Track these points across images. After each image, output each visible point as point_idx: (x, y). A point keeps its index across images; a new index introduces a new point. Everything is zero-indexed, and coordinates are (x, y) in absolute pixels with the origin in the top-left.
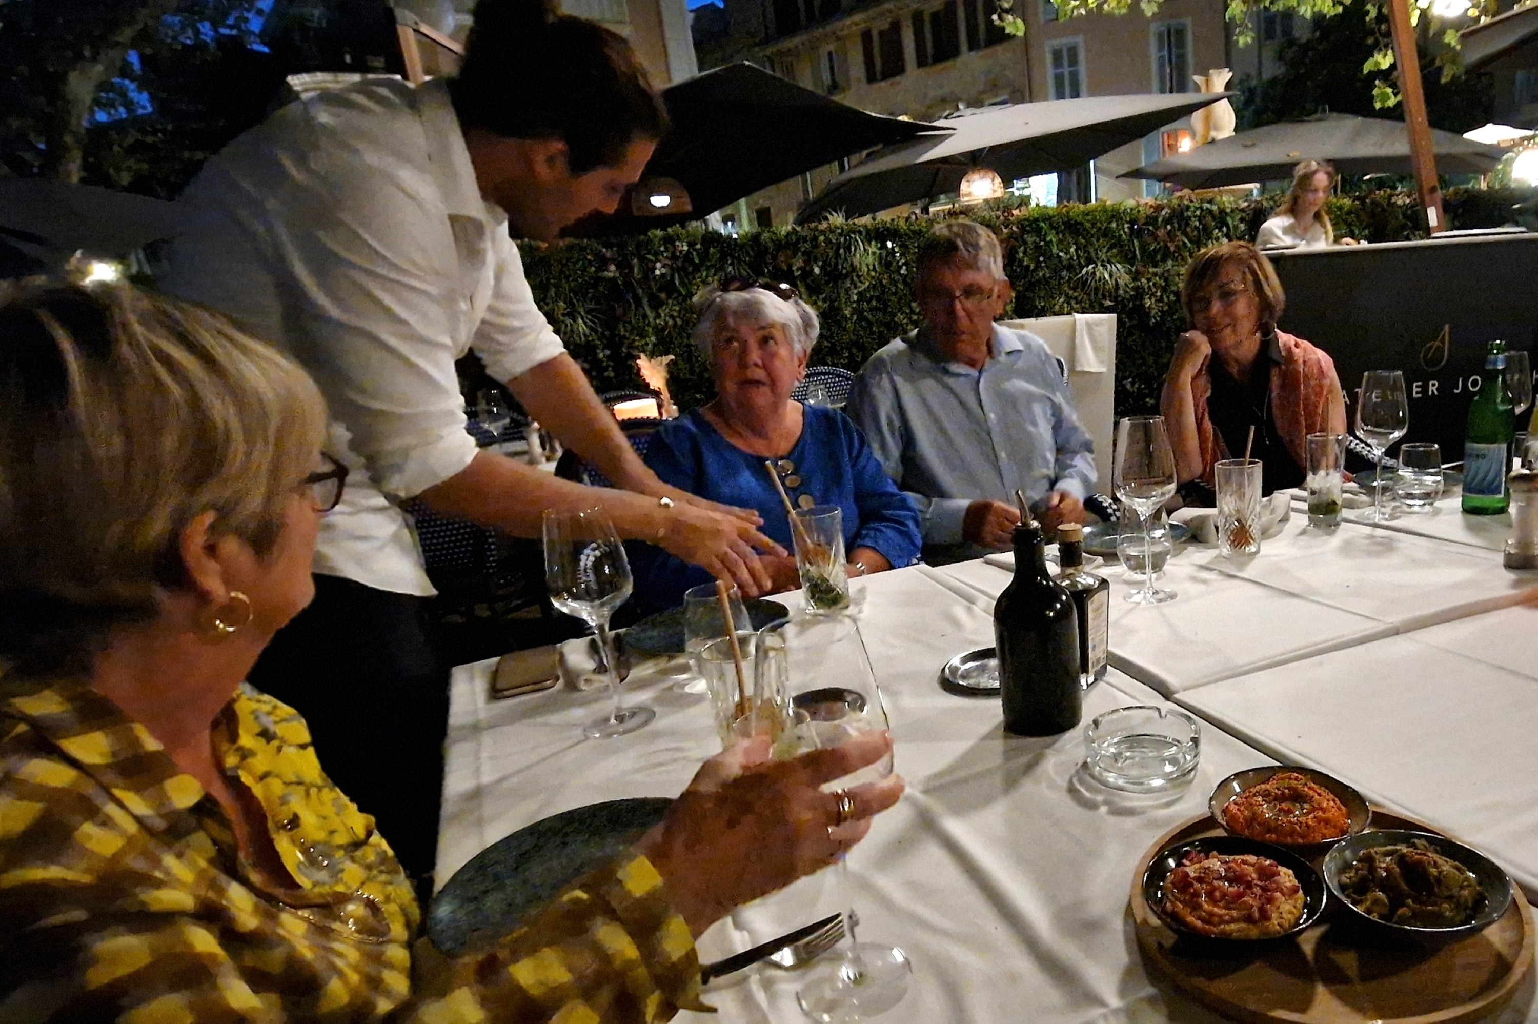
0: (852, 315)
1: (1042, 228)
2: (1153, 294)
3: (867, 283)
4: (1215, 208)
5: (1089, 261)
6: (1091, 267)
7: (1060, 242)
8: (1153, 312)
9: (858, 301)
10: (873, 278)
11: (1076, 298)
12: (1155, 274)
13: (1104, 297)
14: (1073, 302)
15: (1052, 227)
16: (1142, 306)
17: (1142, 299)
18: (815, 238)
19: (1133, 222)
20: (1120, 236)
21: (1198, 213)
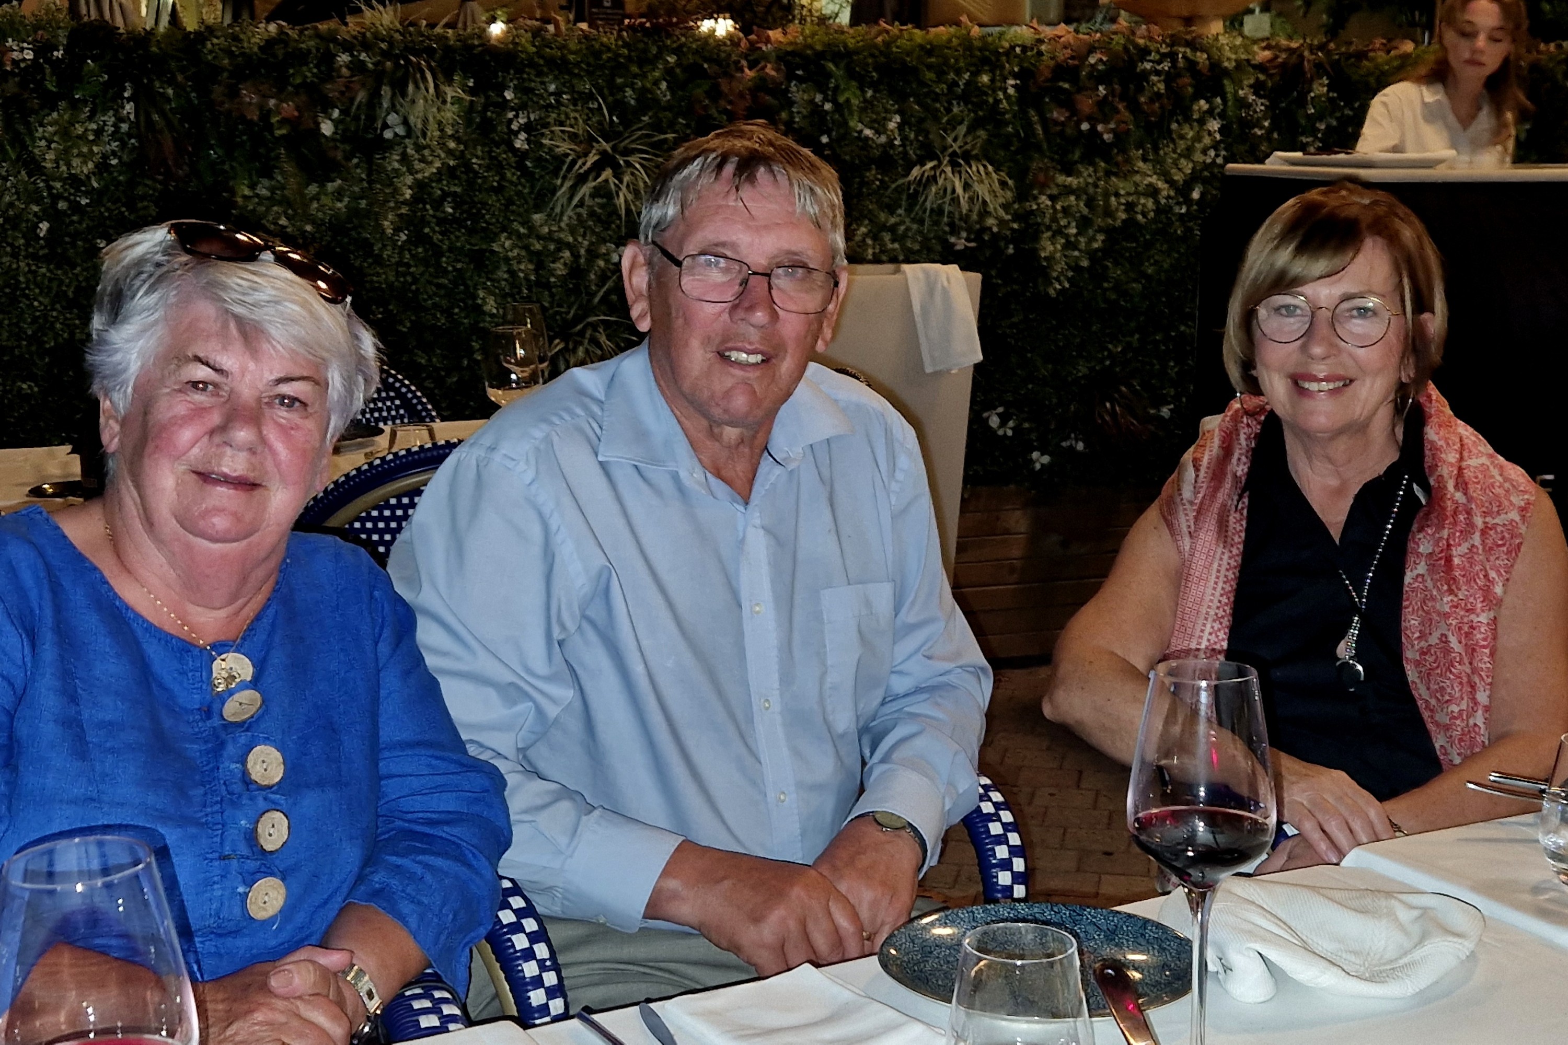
0: (397, 230)
1: (829, 75)
2: (1059, 232)
3: (438, 164)
4: (1202, 57)
5: (928, 153)
6: (930, 165)
7: (867, 105)
8: (1058, 268)
9: (415, 200)
10: (450, 152)
11: (893, 229)
12: (1068, 190)
13: (955, 231)
14: (887, 237)
15: (851, 74)
16: (1034, 252)
17: (1036, 237)
18: (328, 59)
19: (1025, 75)
20: (998, 102)
21: (1166, 66)
